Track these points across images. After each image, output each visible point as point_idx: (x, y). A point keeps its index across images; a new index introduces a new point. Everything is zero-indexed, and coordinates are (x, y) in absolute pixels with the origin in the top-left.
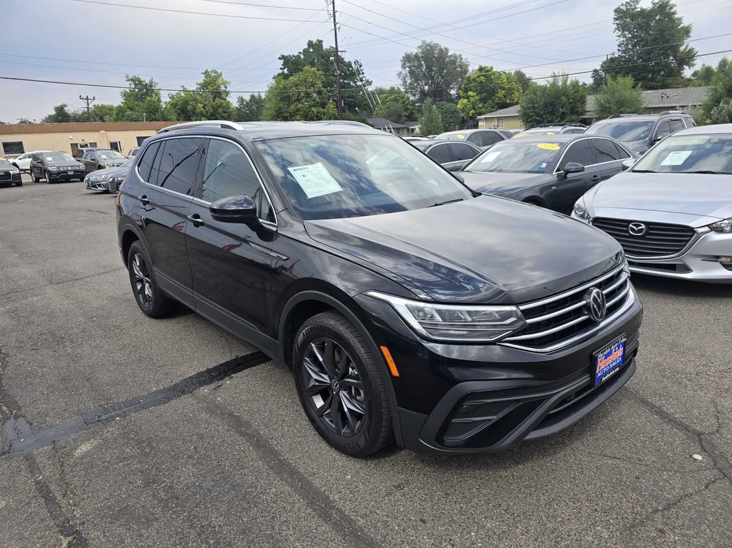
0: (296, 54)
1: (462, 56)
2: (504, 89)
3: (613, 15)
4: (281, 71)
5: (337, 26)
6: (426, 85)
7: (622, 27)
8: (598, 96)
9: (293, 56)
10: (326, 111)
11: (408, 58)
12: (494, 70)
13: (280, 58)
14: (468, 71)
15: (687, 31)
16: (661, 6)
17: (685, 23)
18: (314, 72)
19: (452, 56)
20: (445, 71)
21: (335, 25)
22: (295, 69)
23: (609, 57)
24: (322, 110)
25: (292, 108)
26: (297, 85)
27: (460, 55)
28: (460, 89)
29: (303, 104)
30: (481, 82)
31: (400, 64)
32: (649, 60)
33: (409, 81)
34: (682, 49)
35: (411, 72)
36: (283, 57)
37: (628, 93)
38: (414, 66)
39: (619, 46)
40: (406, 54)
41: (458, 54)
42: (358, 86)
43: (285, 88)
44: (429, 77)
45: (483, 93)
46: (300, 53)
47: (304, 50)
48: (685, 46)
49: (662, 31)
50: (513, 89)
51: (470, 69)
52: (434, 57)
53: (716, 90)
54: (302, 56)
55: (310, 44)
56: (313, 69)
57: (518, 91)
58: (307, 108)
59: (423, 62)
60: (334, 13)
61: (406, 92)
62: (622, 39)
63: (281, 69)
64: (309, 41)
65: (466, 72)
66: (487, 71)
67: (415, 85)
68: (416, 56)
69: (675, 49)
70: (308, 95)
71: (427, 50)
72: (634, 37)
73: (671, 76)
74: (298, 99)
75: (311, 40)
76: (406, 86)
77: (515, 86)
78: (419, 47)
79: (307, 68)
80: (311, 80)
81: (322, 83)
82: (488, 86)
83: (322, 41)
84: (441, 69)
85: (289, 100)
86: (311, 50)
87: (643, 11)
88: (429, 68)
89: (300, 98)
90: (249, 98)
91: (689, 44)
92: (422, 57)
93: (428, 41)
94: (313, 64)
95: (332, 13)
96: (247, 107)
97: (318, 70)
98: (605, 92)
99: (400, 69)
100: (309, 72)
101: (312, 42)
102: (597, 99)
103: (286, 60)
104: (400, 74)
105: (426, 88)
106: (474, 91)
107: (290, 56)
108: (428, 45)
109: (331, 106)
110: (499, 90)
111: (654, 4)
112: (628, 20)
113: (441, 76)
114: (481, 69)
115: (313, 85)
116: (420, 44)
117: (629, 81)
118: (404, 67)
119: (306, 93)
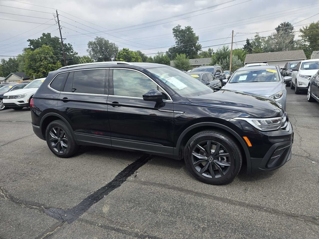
0: (37, 39)
1: (115, 44)
2: (134, 58)
3: (172, 31)
4: (29, 47)
5: (61, 27)
6: (100, 55)
7: (176, 36)
8: (174, 61)
9: (35, 40)
10: (56, 66)
11: (90, 44)
12: (129, 50)
13: (28, 41)
14: (118, 50)
15: (197, 38)
16: (188, 29)
17: (196, 35)
18: (48, 48)
19: (110, 43)
20: (108, 50)
21: (59, 27)
22: (37, 46)
23: (173, 47)
24: (54, 65)
25: (38, 64)
26: (39, 54)
27: (114, 43)
28: (116, 57)
29: (43, 62)
30: (125, 55)
31: (87, 46)
32: (187, 48)
33: (92, 53)
34: (197, 44)
35: (93, 50)
36: (29, 40)
37: (185, 60)
38: (94, 47)
39: (176, 43)
40: (89, 42)
41: (113, 43)
42: (71, 55)
43: (32, 55)
44: (101, 52)
45: (126, 59)
46: (39, 38)
47: (41, 37)
48: (197, 43)
49: (190, 38)
50: (138, 58)
51: (119, 49)
52: (103, 44)
53: (214, 59)
54: (40, 40)
55: (44, 34)
56: (47, 46)
57: (140, 59)
58: (46, 65)
59: (98, 46)
60: (58, 21)
61: (92, 58)
62: (177, 40)
63: (29, 46)
64: (43, 33)
65: (117, 50)
66: (127, 51)
67: (96, 55)
68: (94, 43)
69: (194, 45)
70: (46, 58)
71: (99, 41)
72: (180, 39)
73: (195, 54)
74: (40, 60)
75: (44, 33)
76: (91, 55)
77: (139, 57)
78: (95, 39)
79: (44, 45)
80: (47, 51)
81: (53, 53)
82: (128, 57)
83: (50, 34)
84: (106, 49)
85: (36, 61)
86: (45, 38)
87: (182, 30)
88: (101, 48)
89: (42, 59)
90: (8, 60)
91: (199, 43)
92: (97, 43)
93: (99, 37)
94: (46, 44)
95: (57, 21)
96: (7, 64)
97: (50, 47)
98: (177, 60)
99: (88, 48)
100: (45, 47)
101: (45, 34)
102: (174, 62)
103: (32, 42)
104: (88, 50)
105: (101, 56)
106: (122, 59)
107: (33, 40)
108: (99, 38)
109: (59, 64)
110: (133, 59)
111: (186, 28)
112: (178, 33)
113: (107, 52)
114: (124, 49)
115: (48, 53)
116: (96, 38)
117: (184, 55)
118: (89, 47)
119: (45, 57)
